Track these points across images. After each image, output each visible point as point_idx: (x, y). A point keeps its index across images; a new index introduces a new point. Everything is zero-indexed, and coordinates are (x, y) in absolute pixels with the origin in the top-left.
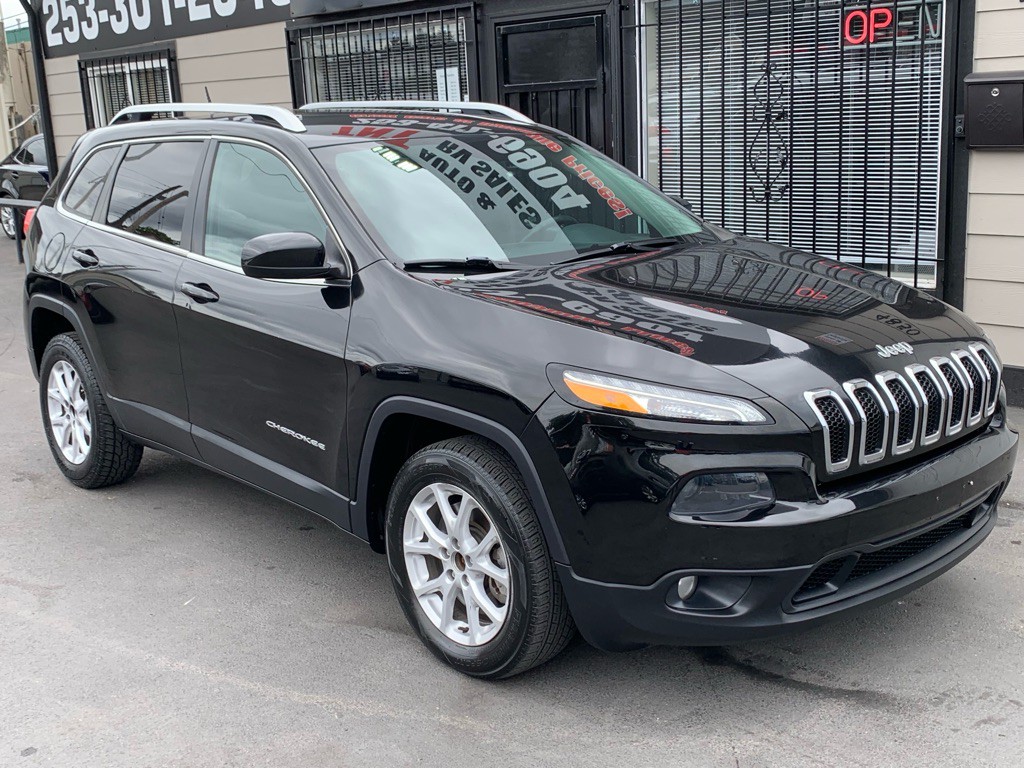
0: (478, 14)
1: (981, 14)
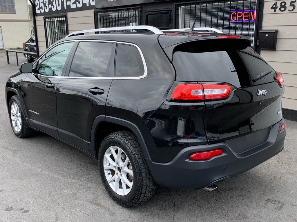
0: (141, 9)
1: (265, 15)
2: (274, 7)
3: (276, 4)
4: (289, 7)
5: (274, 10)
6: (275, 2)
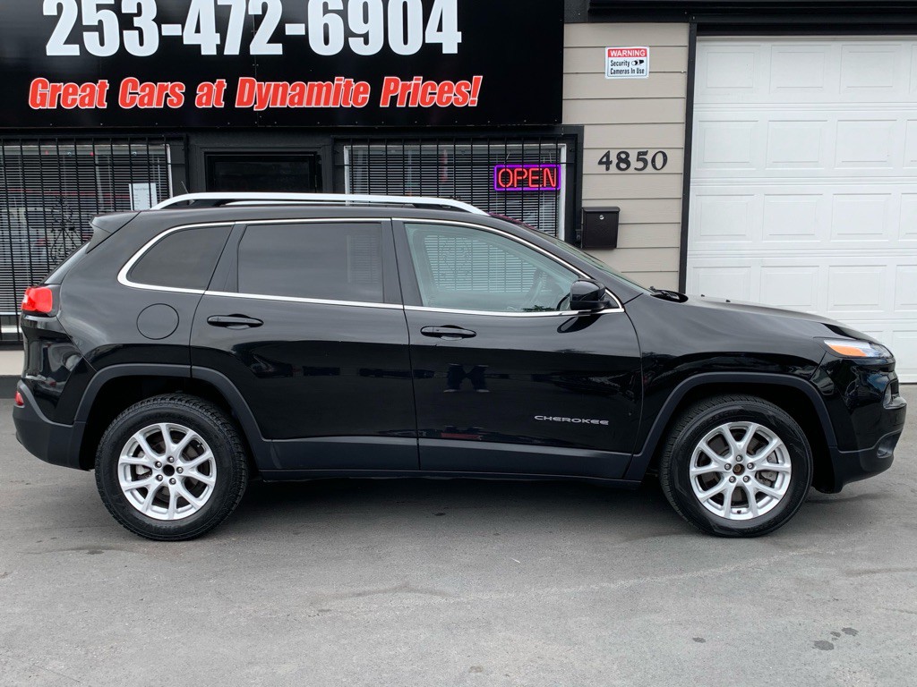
1: (585, 176)
2: (605, 161)
3: (607, 155)
4: (635, 164)
5: (604, 166)
6: (607, 151)
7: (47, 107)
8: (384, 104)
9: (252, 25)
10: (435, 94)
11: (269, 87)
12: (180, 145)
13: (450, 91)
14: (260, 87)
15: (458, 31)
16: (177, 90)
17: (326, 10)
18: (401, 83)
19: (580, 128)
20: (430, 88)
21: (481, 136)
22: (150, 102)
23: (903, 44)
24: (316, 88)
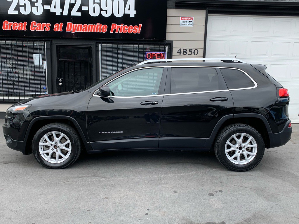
1: (173, 56)
2: (179, 52)
3: (180, 50)
4: (188, 53)
5: (179, 53)
6: (180, 49)
7: (8, 29)
8: (112, 32)
9: (72, 6)
10: (127, 29)
11: (76, 26)
12: (49, 43)
13: (132, 28)
14: (74, 25)
15: (135, 10)
16: (48, 26)
17: (94, 3)
18: (117, 26)
19: (172, 42)
20: (126, 27)
21: (141, 43)
22: (40, 29)
23: (272, 19)
24: (91, 26)
